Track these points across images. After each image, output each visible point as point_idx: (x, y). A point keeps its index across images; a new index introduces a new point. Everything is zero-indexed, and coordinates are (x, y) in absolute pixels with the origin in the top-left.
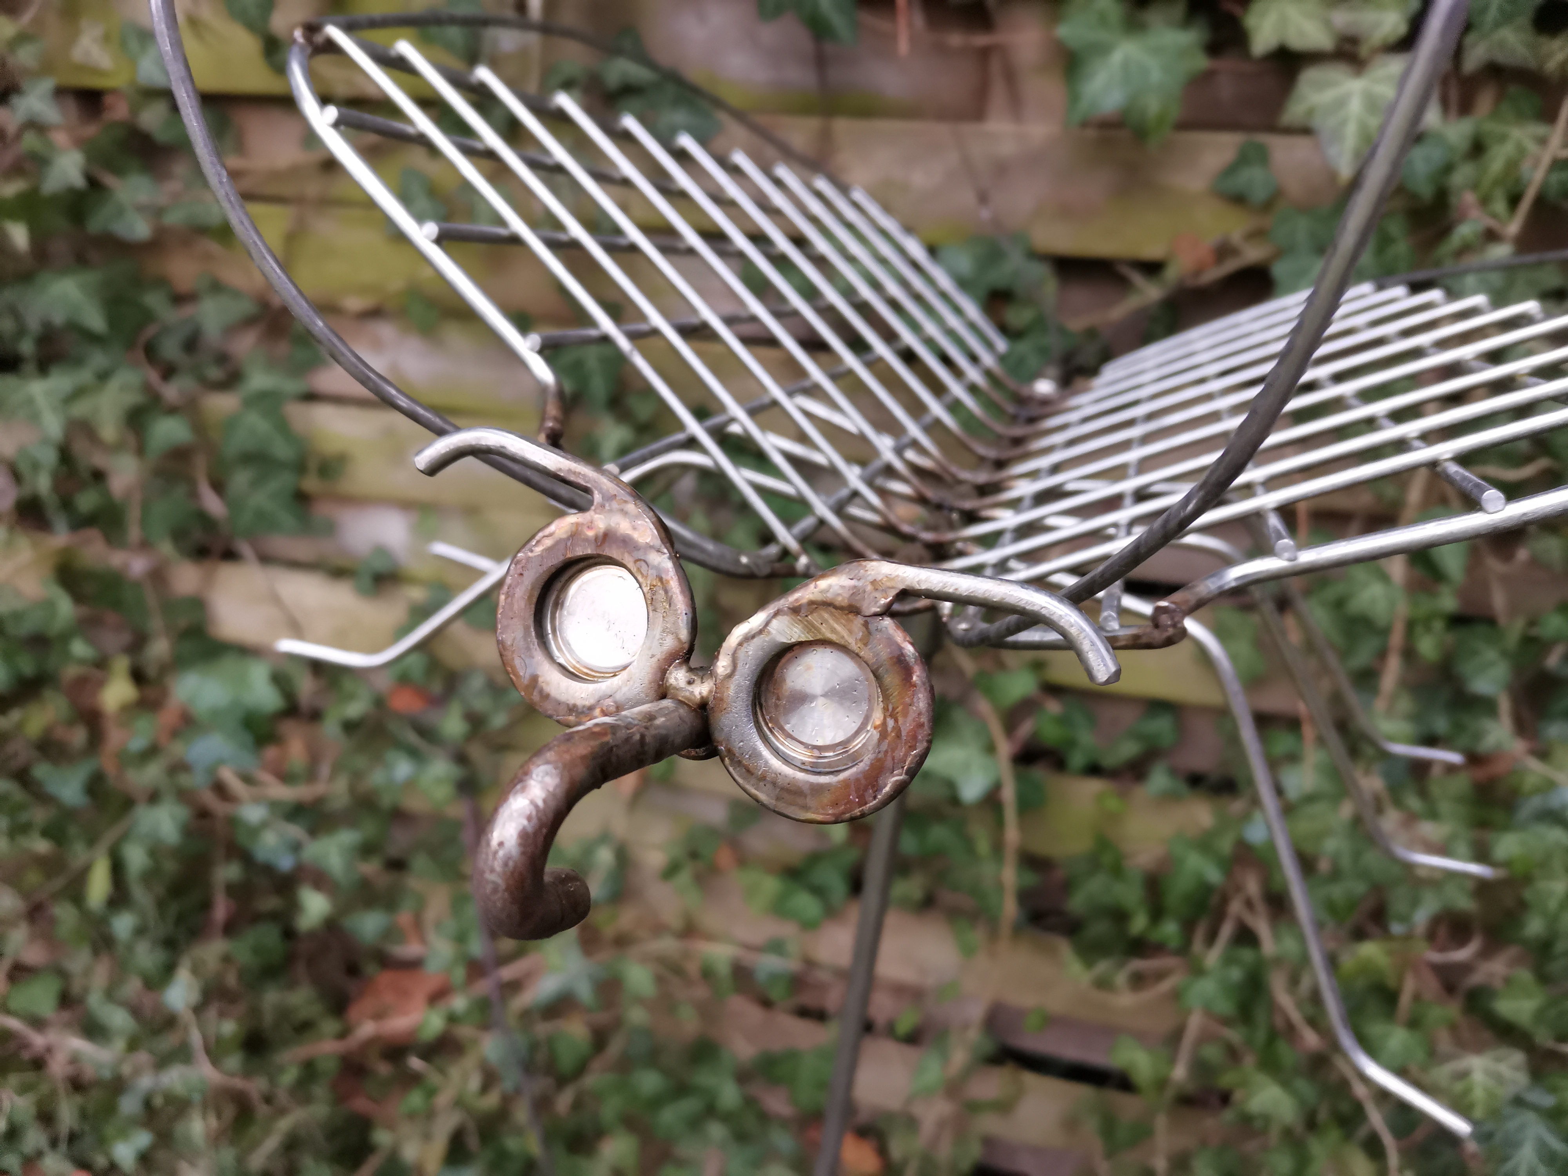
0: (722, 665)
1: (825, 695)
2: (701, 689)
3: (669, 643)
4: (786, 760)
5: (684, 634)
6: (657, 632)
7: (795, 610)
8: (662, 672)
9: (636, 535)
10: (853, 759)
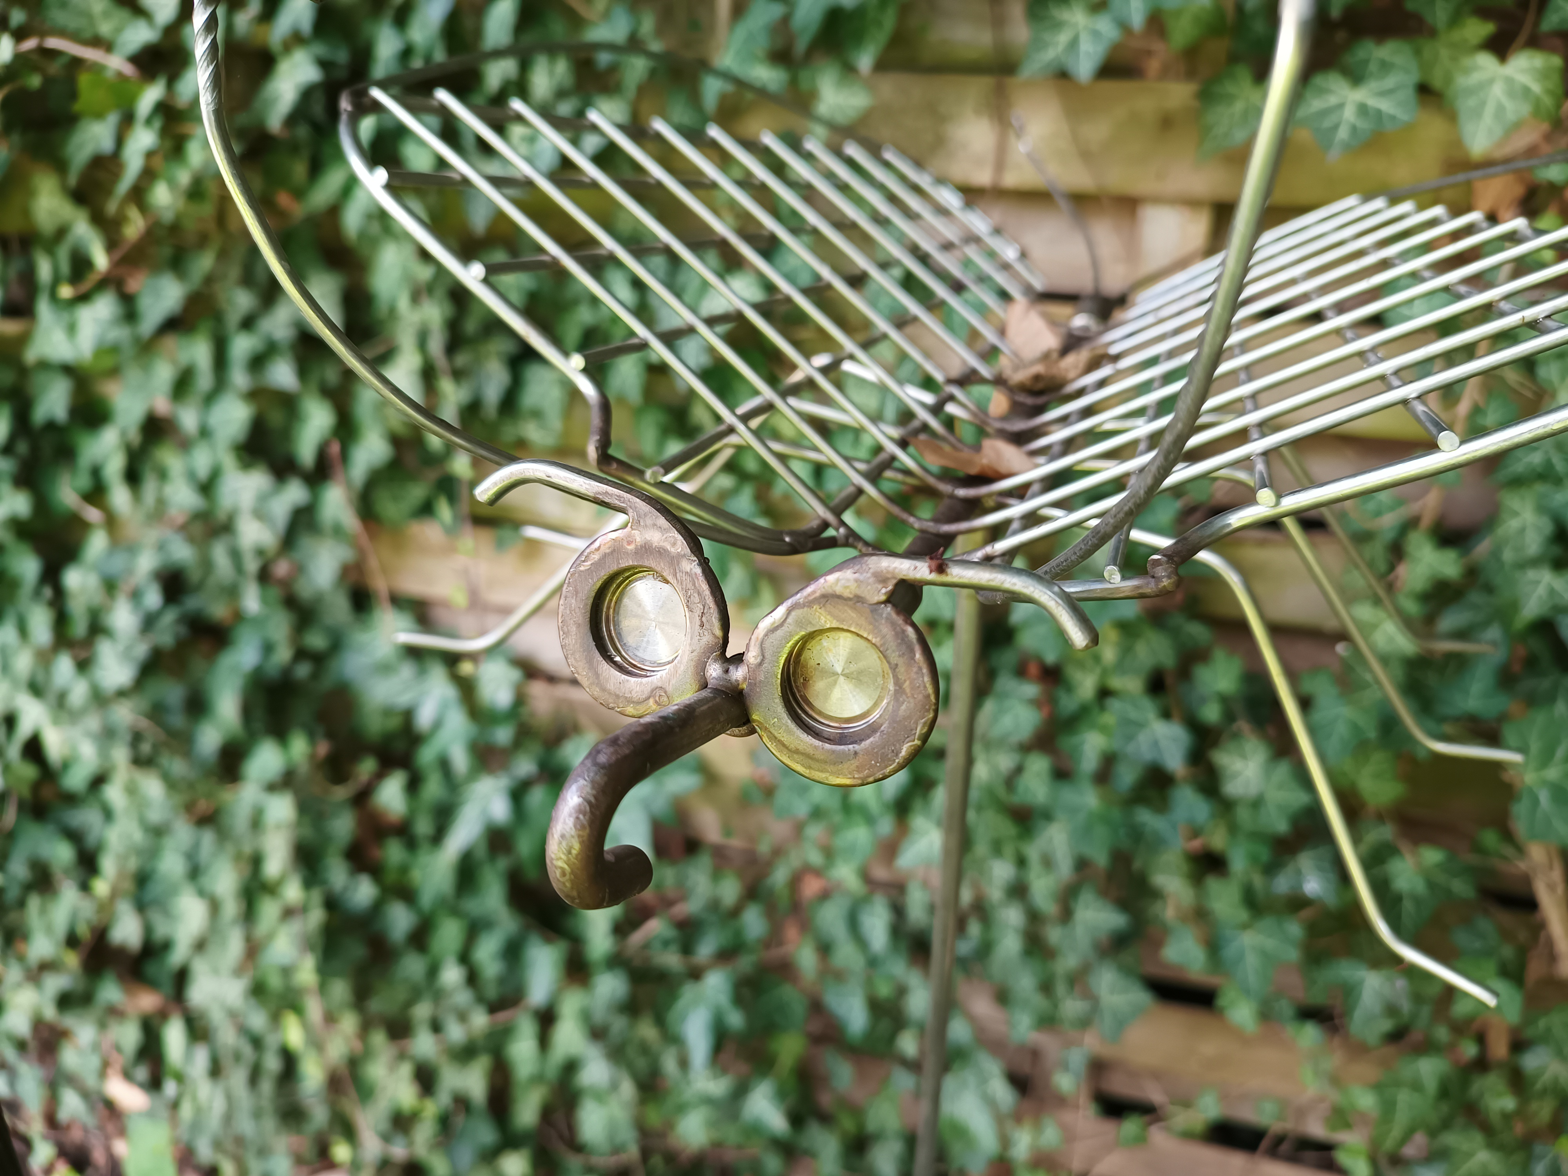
0: (753, 655)
1: (846, 674)
2: (737, 677)
3: (706, 639)
4: (816, 734)
5: (718, 630)
6: (697, 630)
7: (811, 602)
8: (703, 664)
9: (669, 548)
10: (873, 729)
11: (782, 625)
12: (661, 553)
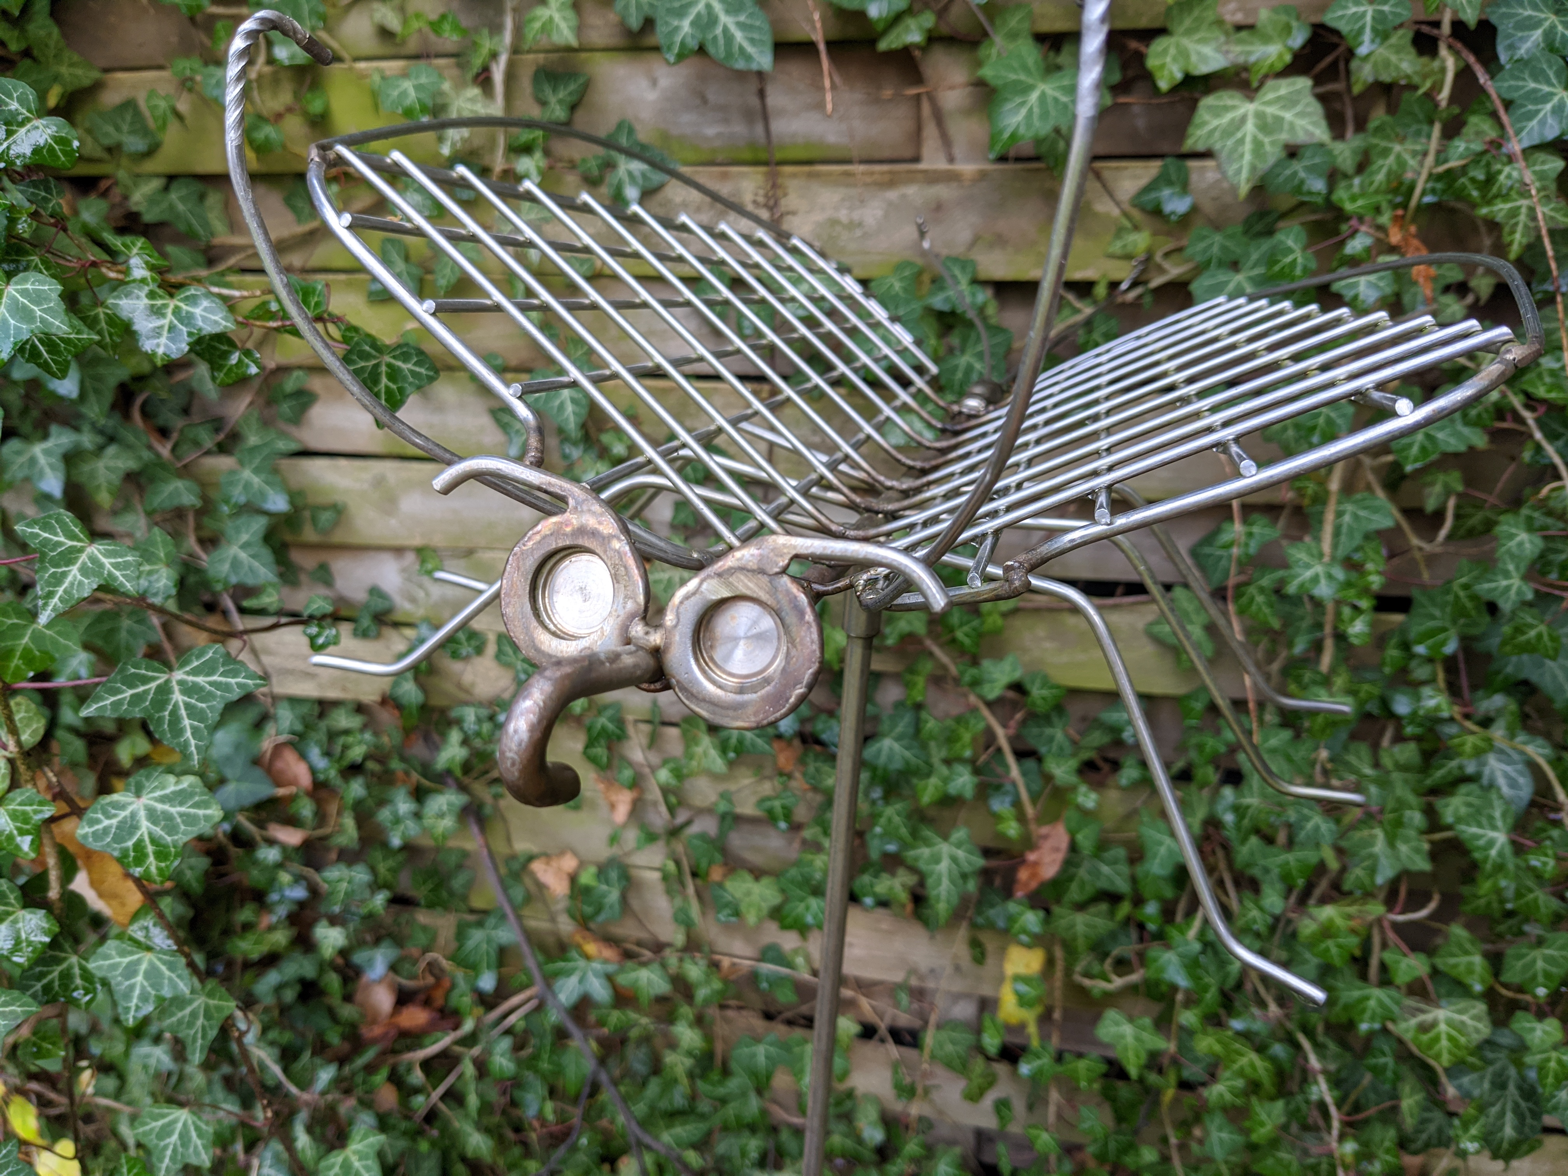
0: (669, 619)
1: (747, 638)
2: (656, 638)
3: (630, 606)
4: (720, 687)
5: (641, 599)
6: (621, 599)
7: (719, 575)
8: (625, 629)
9: (601, 528)
10: (767, 681)
11: (694, 593)
12: (594, 534)
